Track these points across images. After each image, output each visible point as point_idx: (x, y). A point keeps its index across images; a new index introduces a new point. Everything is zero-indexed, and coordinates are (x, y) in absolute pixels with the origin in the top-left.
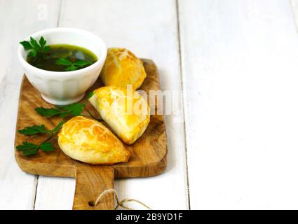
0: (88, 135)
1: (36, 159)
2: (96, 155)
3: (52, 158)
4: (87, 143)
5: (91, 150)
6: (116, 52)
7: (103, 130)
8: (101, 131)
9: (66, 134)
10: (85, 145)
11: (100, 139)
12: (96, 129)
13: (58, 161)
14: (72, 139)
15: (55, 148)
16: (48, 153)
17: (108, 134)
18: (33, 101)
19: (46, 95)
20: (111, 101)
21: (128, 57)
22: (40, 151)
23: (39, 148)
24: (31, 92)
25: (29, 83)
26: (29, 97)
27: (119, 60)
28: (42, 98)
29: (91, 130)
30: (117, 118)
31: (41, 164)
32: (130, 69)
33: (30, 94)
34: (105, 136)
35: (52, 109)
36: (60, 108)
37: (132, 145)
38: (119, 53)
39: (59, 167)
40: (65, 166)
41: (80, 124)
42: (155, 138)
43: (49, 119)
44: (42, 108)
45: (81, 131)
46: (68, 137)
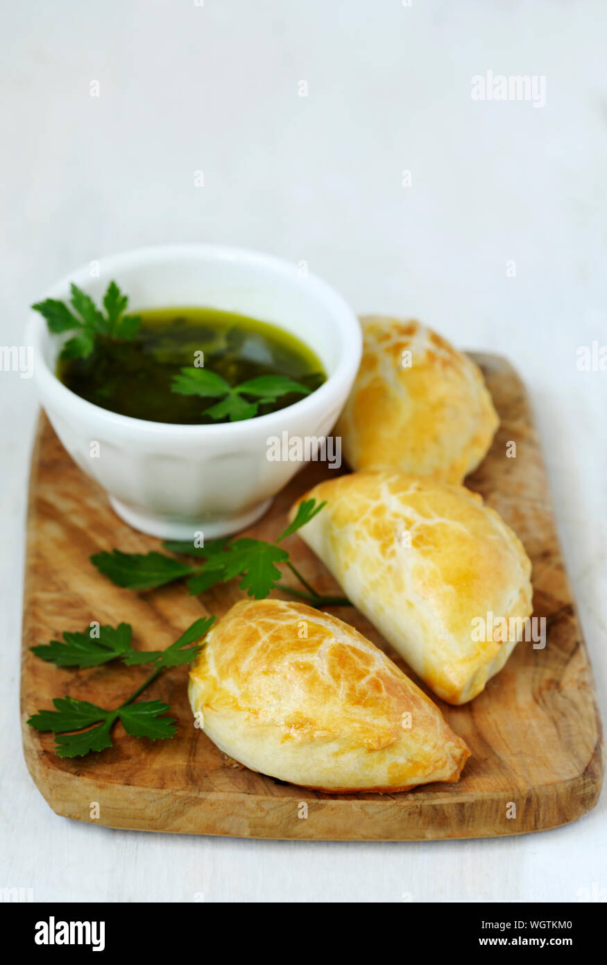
0: (313, 681)
1: (107, 770)
2: (343, 758)
3: (170, 763)
4: (308, 712)
5: (326, 740)
6: (387, 337)
7: (367, 660)
8: (361, 665)
9: (223, 673)
10: (300, 723)
11: (358, 699)
12: (341, 657)
13: (192, 779)
14: (246, 696)
15: (177, 722)
16: (151, 745)
17: (384, 678)
18: (79, 521)
19: (129, 503)
20: (385, 535)
21: (431, 357)
22: (120, 733)
23: (118, 720)
24: (71, 488)
25: (60, 448)
26: (64, 505)
27: (399, 369)
28: (112, 511)
29: (320, 661)
30: (410, 605)
31: (131, 791)
32: (441, 404)
33: (66, 495)
34: (377, 687)
35: (153, 555)
36: (184, 552)
37: (469, 707)
38: (396, 338)
39: (197, 802)
40: (221, 796)
41: (276, 638)
42: (548, 674)
43: (146, 598)
44: (117, 552)
45: (285, 664)
46: (230, 686)
